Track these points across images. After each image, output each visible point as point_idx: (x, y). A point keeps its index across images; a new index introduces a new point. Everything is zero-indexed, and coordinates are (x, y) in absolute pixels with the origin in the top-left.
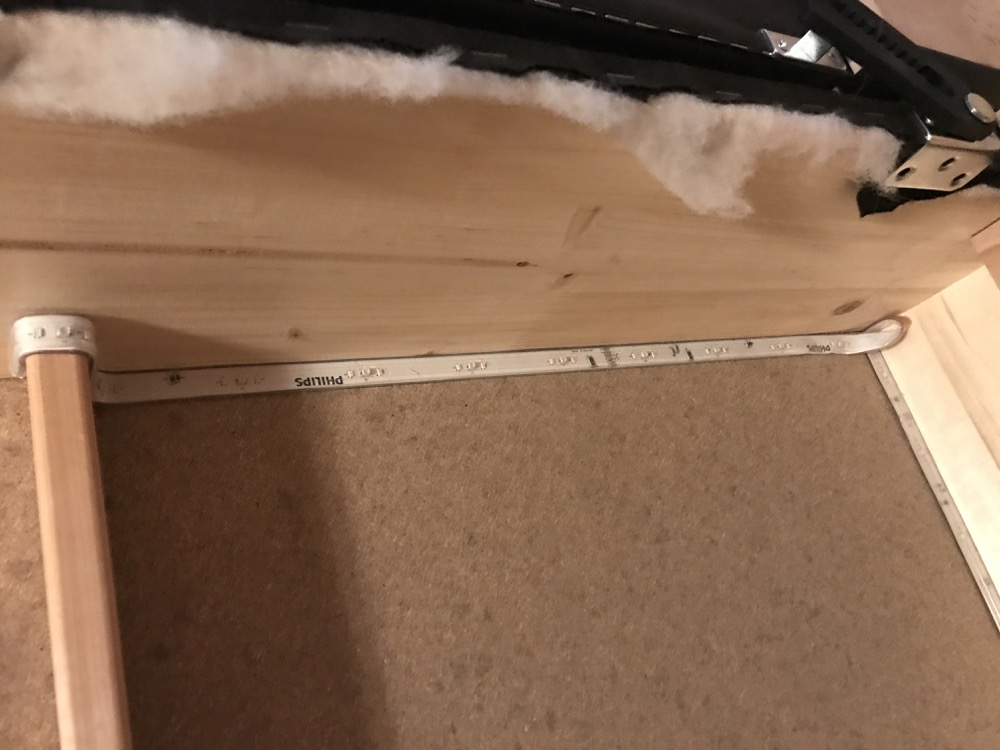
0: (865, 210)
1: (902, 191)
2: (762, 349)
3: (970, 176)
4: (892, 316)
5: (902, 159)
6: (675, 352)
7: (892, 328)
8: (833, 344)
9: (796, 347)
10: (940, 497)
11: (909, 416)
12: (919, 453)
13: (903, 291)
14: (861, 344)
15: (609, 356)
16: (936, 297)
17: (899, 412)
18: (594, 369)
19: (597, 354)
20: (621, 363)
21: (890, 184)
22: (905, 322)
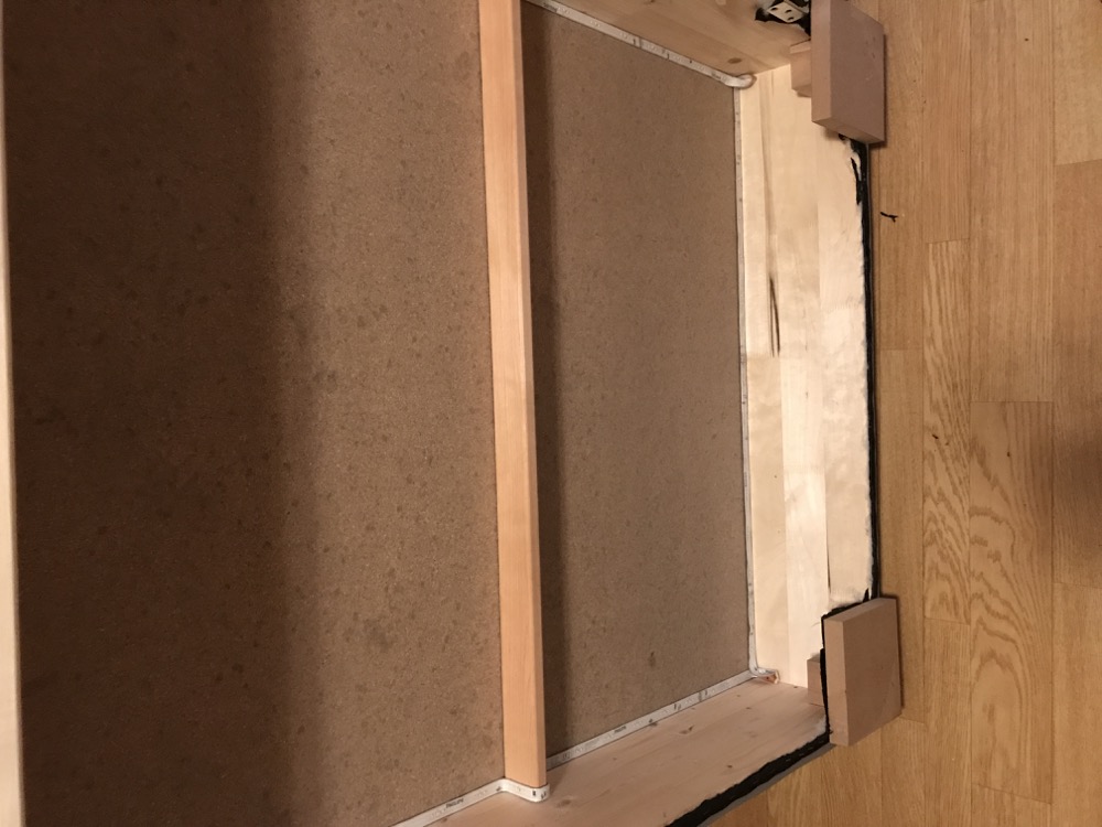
0: (757, 18)
1: (770, 15)
2: (695, 66)
3: (795, 19)
4: (751, 74)
5: (774, 4)
6: (663, 52)
7: (748, 80)
8: (722, 77)
9: (707, 71)
10: (737, 160)
11: (739, 123)
12: (737, 140)
13: (759, 62)
14: (734, 82)
15: (641, 43)
16: (770, 72)
17: (737, 119)
18: (634, 46)
19: (637, 39)
20: (644, 47)
21: (769, 11)
22: (754, 79)
